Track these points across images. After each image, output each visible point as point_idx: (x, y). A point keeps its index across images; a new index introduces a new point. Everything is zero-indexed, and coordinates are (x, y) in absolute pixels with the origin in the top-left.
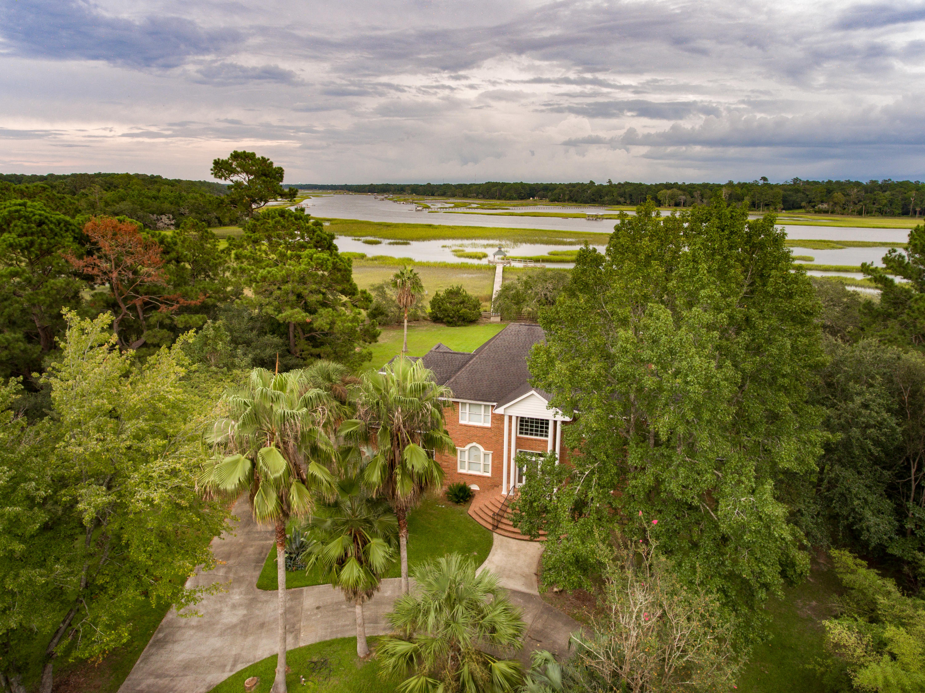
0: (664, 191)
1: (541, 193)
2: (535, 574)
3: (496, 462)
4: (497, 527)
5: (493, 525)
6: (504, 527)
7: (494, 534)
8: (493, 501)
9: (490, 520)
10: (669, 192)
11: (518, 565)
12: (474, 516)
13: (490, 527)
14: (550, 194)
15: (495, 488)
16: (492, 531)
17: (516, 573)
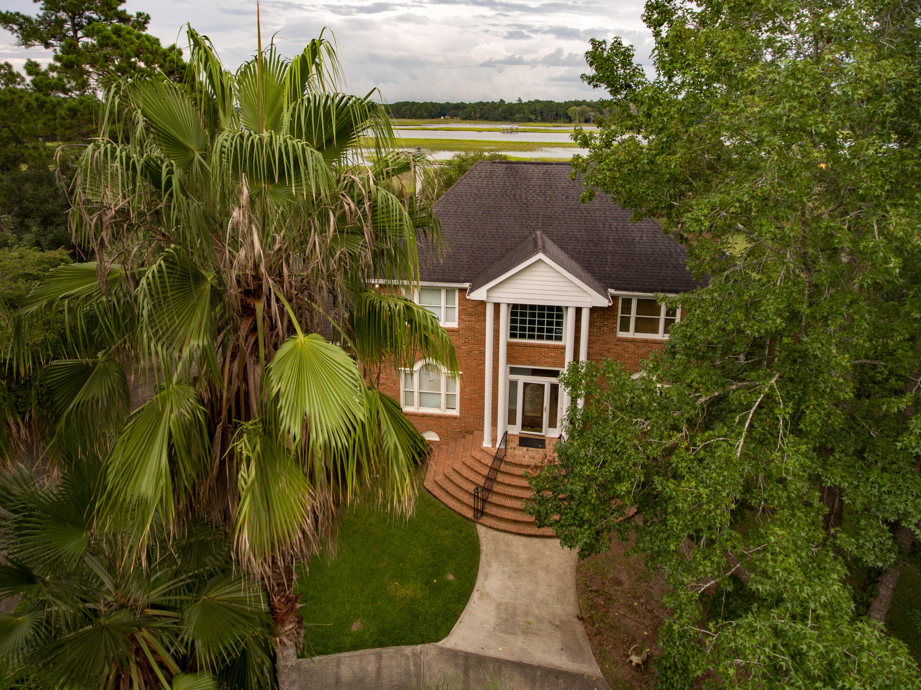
0: (574, 108)
1: (452, 112)
2: (581, 619)
3: (467, 390)
4: (483, 513)
5: (475, 510)
6: (494, 511)
7: (479, 527)
8: (469, 461)
9: (470, 501)
10: (579, 108)
11: (539, 596)
12: (437, 492)
13: (470, 514)
14: (461, 112)
15: (468, 436)
16: (475, 521)
17: (540, 620)
